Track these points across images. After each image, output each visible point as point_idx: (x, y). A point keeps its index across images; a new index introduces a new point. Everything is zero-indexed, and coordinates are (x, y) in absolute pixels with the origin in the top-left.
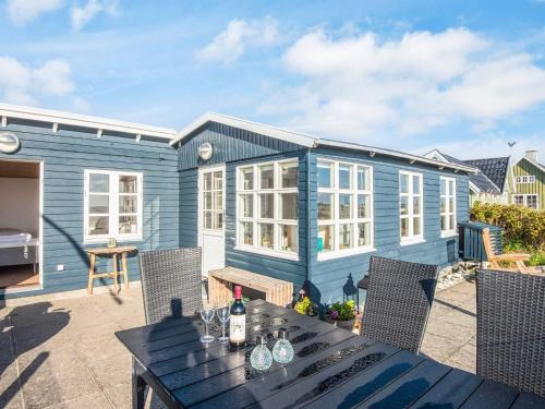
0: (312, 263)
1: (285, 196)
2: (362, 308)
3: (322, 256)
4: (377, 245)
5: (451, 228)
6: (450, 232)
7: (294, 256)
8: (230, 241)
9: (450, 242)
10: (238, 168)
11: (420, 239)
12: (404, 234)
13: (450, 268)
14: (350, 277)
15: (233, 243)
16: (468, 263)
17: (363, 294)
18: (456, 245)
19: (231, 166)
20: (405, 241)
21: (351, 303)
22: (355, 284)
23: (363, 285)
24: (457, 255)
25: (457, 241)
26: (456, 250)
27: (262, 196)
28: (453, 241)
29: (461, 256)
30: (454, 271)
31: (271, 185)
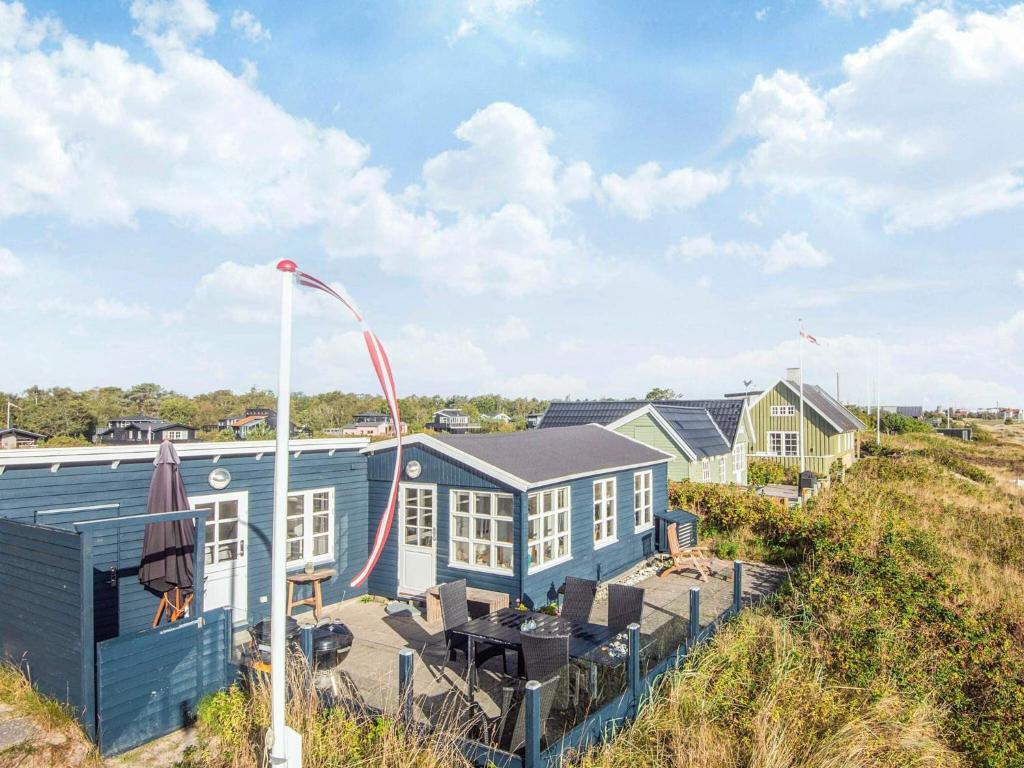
0: (524, 578)
1: (499, 522)
2: (561, 607)
3: (532, 570)
4: (573, 553)
5: (647, 520)
6: (645, 526)
7: (509, 572)
8: (442, 560)
9: (646, 537)
10: (451, 491)
11: (613, 539)
12: (598, 537)
13: (645, 562)
14: (552, 585)
15: (446, 562)
16: (663, 555)
17: (561, 597)
18: (653, 538)
19: (444, 488)
20: (598, 545)
21: (553, 605)
22: (556, 590)
23: (562, 591)
24: (653, 547)
25: (654, 533)
26: (653, 543)
27: (478, 521)
28: (650, 535)
29: (657, 548)
30: (649, 565)
31: (487, 511)
